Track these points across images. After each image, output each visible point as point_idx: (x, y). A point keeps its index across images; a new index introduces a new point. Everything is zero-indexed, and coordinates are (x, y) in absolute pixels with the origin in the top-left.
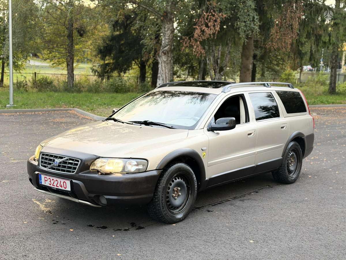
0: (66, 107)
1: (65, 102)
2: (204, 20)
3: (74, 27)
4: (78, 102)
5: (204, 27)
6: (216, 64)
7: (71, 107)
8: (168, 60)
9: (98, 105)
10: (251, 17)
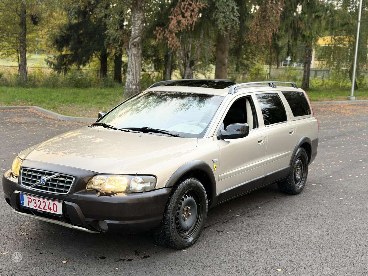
0: (22, 104)
1: (21, 99)
2: (180, 9)
3: (27, 14)
4: (37, 99)
5: (180, 18)
6: (186, 58)
7: (29, 105)
8: (138, 53)
9: (60, 102)
10: (231, 7)
